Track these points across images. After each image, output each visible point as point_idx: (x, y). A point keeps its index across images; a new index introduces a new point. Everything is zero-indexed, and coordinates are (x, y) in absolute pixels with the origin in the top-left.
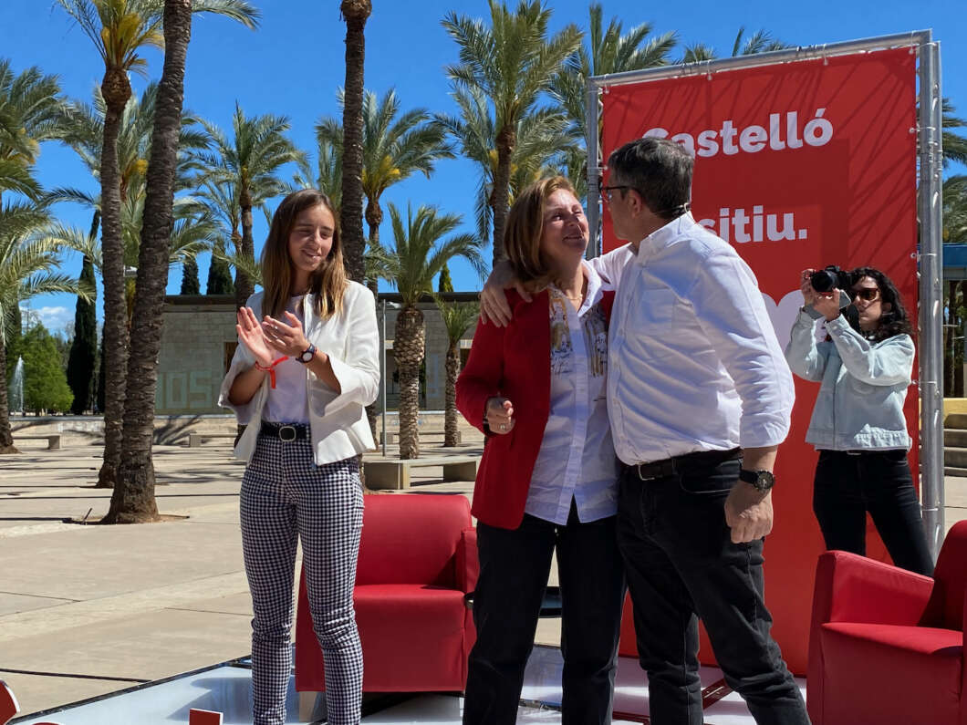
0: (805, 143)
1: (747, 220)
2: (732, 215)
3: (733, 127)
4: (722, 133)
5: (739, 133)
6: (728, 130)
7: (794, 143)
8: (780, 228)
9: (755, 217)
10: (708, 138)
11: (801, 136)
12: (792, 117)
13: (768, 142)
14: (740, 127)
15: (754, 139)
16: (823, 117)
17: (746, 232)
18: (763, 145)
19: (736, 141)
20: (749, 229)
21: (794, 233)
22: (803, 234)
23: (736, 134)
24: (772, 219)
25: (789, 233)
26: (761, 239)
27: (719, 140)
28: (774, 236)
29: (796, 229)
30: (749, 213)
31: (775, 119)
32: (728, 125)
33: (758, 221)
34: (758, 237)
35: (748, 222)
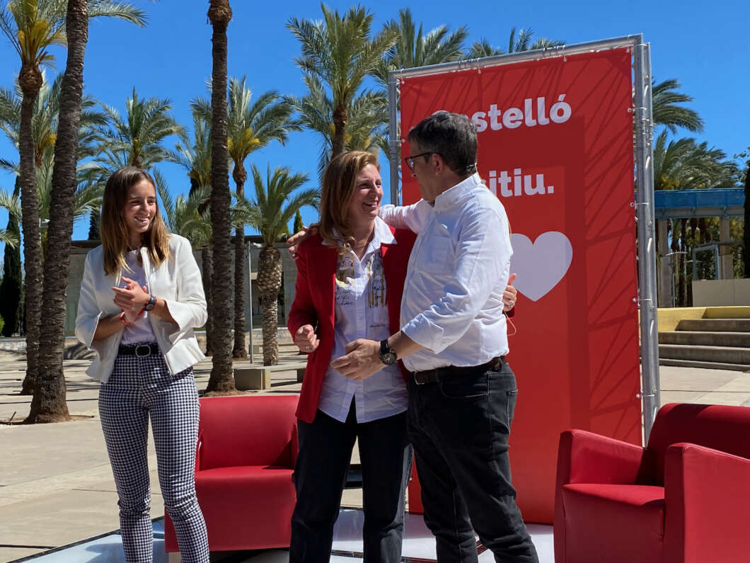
0: (551, 120)
1: (509, 180)
2: (498, 176)
3: (498, 109)
4: (490, 114)
5: (503, 113)
6: (494, 111)
7: (543, 120)
8: (534, 186)
9: (515, 177)
10: (479, 118)
11: (547, 115)
12: (541, 101)
13: (523, 121)
14: (503, 109)
15: (513, 118)
16: (564, 101)
17: (509, 189)
18: (520, 123)
19: (500, 120)
20: (511, 186)
21: (544, 189)
22: (551, 190)
23: (499, 114)
24: (528, 178)
25: (540, 189)
26: (520, 194)
27: (488, 119)
28: (530, 191)
29: (546, 186)
30: (511, 175)
31: (528, 102)
32: (494, 107)
33: (518, 180)
34: (518, 192)
35: (510, 181)
